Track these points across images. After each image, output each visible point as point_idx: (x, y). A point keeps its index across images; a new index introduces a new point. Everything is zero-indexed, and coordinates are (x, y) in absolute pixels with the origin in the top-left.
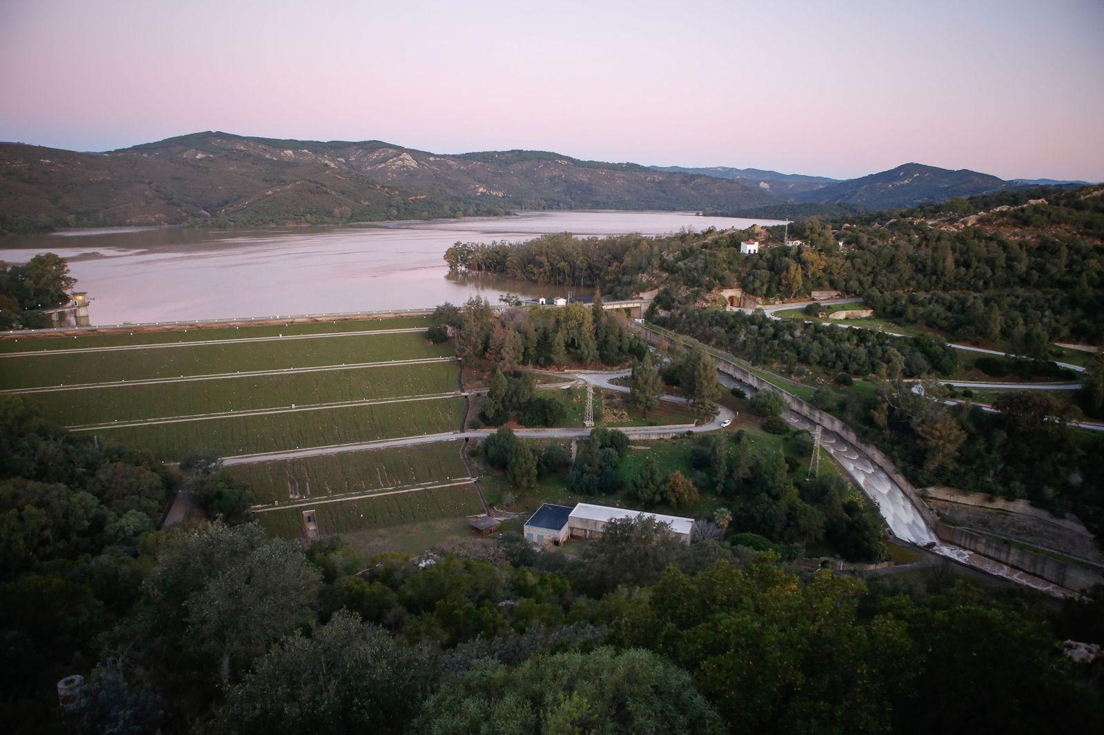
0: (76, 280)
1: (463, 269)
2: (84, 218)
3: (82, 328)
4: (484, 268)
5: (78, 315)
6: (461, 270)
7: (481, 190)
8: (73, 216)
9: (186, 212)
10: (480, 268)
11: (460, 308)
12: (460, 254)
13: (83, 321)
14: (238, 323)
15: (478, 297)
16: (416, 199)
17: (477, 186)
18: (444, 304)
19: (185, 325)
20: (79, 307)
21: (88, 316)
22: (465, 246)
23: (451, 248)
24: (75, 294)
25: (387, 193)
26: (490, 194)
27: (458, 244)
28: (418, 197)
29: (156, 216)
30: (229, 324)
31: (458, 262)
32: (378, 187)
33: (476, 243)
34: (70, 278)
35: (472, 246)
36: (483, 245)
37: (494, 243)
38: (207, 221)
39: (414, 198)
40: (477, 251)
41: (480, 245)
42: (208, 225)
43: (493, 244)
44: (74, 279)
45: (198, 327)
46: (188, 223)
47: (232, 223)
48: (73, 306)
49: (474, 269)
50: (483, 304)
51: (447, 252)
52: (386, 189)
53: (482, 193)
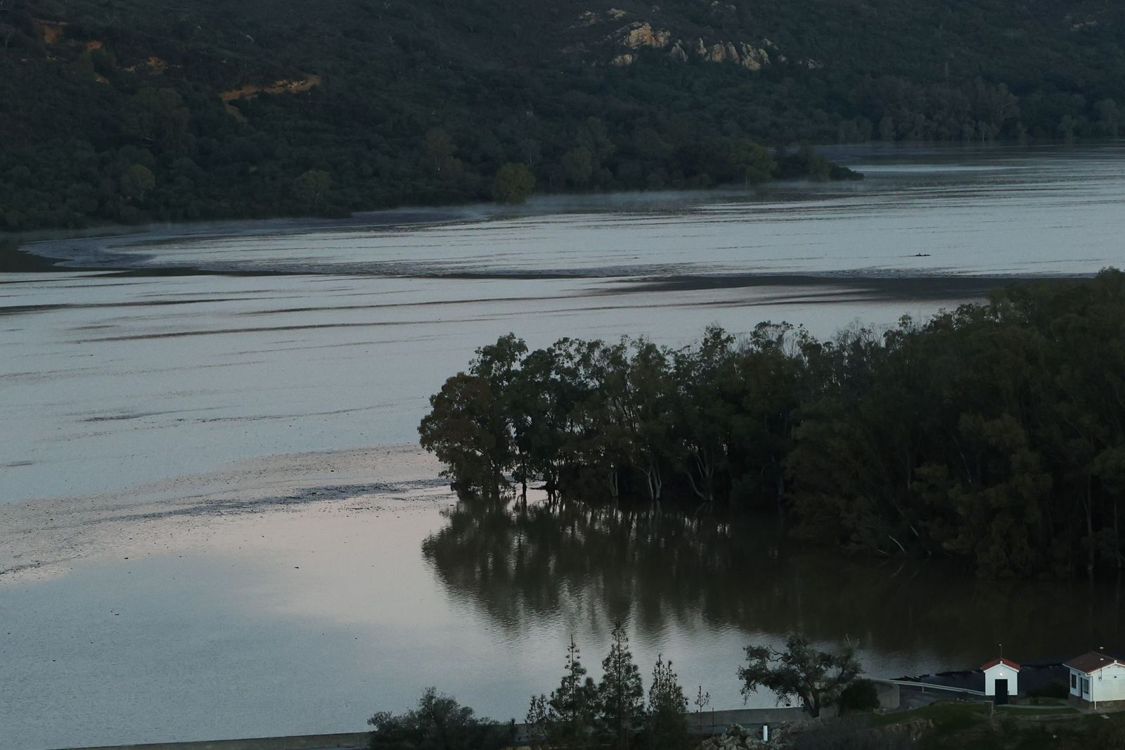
1: (537, 496)
4: (654, 486)
6: (522, 507)
7: (640, 34)
10: (631, 495)
11: (512, 727)
12: (517, 410)
15: (619, 664)
16: (264, 97)
17: (620, 13)
18: (417, 707)
22: (544, 360)
23: (461, 377)
25: (101, 69)
26: (695, 59)
27: (504, 349)
28: (277, 88)
31: (506, 459)
32: (50, 37)
33: (611, 341)
35: (585, 360)
36: (648, 352)
37: (716, 339)
39: (250, 91)
40: (613, 386)
41: (631, 354)
43: (708, 349)
49: (596, 501)
50: (646, 701)
51: (437, 401)
52: (97, 45)
53: (644, 51)
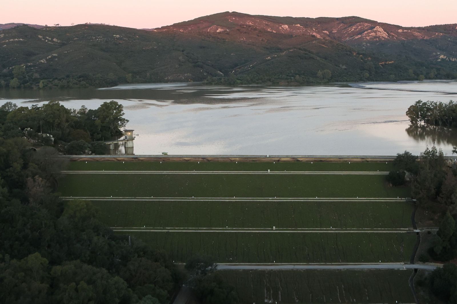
0: (128, 121)
1: (423, 123)
2: (137, 76)
3: (128, 156)
4: (440, 123)
5: (127, 146)
6: (420, 125)
7: (442, 56)
8: (130, 75)
9: (206, 72)
10: (437, 124)
11: (417, 157)
12: (421, 111)
13: (129, 151)
14: (237, 159)
15: (434, 148)
16: (385, 64)
17: (439, 53)
18: (404, 153)
19: (199, 158)
20: (128, 141)
21: (133, 147)
22: (425, 104)
23: (413, 106)
24: (126, 131)
25: (362, 59)
26: (450, 60)
27: (419, 102)
28: (387, 63)
29: (186, 75)
30: (231, 159)
31: (418, 118)
32: (355, 54)
33: (435, 101)
34: (124, 119)
35: (431, 104)
36: (441, 104)
37: (451, 102)
38: (220, 79)
39: (383, 63)
40: (435, 108)
41: (438, 104)
42: (221, 82)
43: (450, 103)
44: (127, 120)
45: (208, 160)
46: (207, 80)
47: (239, 81)
48: (124, 140)
49: (432, 125)
50: (438, 154)
51: (409, 109)
52: (361, 56)
53: (442, 59)
